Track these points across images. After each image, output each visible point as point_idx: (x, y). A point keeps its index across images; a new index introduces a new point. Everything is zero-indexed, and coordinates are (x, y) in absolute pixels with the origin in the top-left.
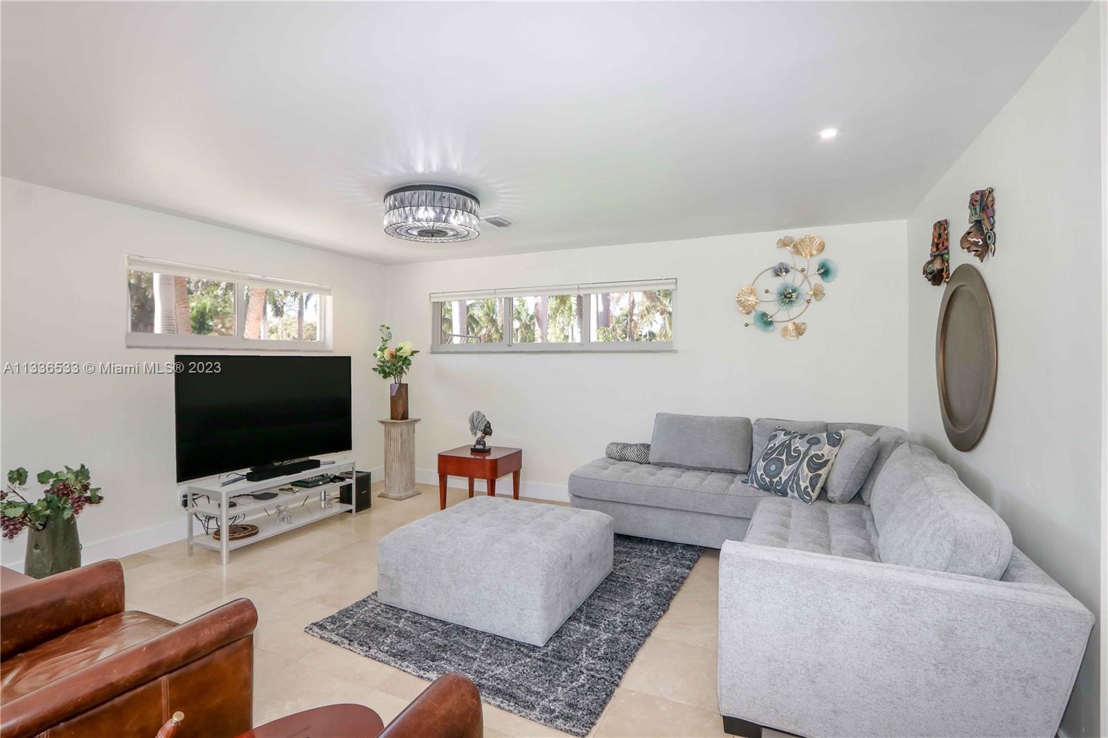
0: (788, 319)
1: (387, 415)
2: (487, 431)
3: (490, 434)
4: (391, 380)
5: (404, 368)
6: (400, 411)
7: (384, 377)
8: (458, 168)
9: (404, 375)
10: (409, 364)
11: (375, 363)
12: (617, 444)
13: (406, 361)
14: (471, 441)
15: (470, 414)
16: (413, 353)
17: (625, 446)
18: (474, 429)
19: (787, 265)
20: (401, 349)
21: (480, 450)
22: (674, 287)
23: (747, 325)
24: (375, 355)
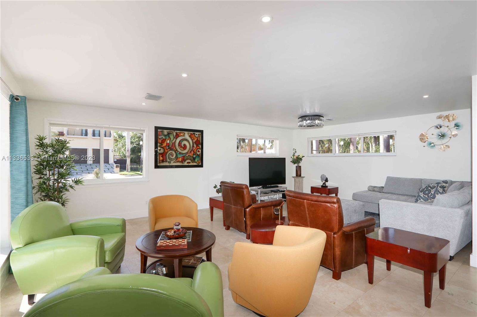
0: (441, 144)
1: (295, 175)
2: (327, 180)
3: (327, 182)
4: (296, 165)
5: (300, 161)
6: (299, 173)
7: (294, 164)
8: (317, 111)
9: (300, 163)
10: (302, 160)
11: (291, 160)
12: (372, 186)
13: (301, 159)
14: (321, 184)
15: (321, 175)
16: (303, 157)
17: (375, 187)
18: (322, 179)
19: (440, 125)
20: (299, 155)
21: (324, 187)
22: (395, 134)
23: (424, 146)
24: (291, 157)
